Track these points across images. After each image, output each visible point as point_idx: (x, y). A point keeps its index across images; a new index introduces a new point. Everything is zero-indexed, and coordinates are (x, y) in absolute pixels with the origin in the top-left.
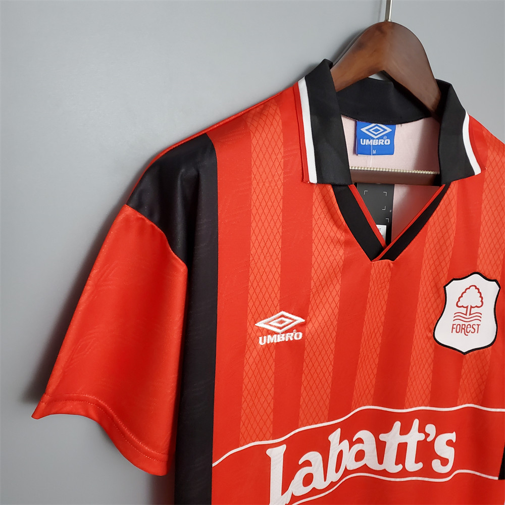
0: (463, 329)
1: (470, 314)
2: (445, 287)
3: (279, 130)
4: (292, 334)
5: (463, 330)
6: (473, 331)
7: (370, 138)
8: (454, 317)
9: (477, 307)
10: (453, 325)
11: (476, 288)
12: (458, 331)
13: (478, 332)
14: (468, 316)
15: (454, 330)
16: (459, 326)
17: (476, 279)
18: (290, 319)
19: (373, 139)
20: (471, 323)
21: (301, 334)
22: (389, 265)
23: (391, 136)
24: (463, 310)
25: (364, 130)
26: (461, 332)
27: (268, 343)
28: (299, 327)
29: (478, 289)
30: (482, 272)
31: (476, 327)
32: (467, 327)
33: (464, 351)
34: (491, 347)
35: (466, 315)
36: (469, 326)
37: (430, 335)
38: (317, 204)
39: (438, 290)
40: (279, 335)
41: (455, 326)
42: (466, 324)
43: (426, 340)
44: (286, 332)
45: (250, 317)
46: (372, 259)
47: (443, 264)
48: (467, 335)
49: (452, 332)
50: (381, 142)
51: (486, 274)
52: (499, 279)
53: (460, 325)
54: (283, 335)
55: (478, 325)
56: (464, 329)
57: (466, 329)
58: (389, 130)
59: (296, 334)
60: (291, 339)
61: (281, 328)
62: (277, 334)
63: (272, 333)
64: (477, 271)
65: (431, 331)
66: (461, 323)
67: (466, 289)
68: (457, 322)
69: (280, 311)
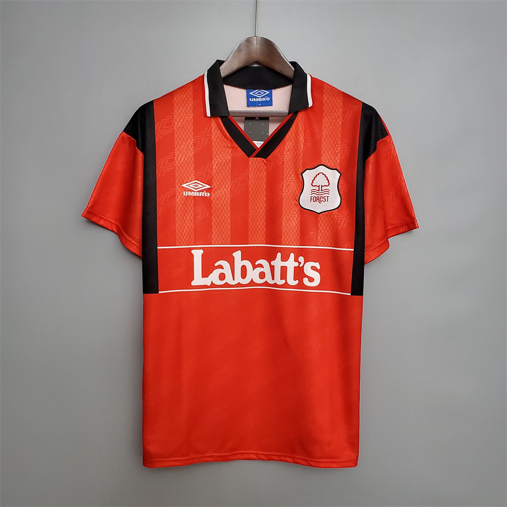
0: (318, 199)
1: (322, 191)
2: (302, 174)
3: (191, 93)
4: (203, 193)
6: (324, 200)
7: (256, 98)
8: (311, 192)
9: (325, 186)
11: (323, 174)
12: (315, 200)
13: (327, 201)
15: (312, 200)
16: (315, 198)
17: (322, 169)
18: (202, 185)
19: (258, 98)
20: (323, 196)
21: (209, 194)
22: (263, 161)
23: (270, 95)
24: (317, 188)
25: (251, 93)
26: (317, 201)
27: (189, 195)
28: (208, 190)
29: (325, 175)
30: (325, 164)
31: (326, 198)
33: (319, 212)
34: (337, 209)
35: (319, 191)
36: (321, 198)
37: (297, 203)
38: (214, 127)
39: (298, 175)
40: (195, 193)
41: (312, 198)
42: (320, 196)
43: (295, 206)
46: (249, 157)
47: (298, 160)
48: (321, 203)
50: (264, 99)
51: (329, 165)
52: (338, 168)
54: (198, 193)
55: (328, 197)
58: (268, 92)
59: (206, 193)
60: (203, 195)
61: (196, 189)
64: (322, 164)
65: (297, 201)
66: (316, 196)
67: (317, 175)
68: (314, 195)
69: (195, 180)
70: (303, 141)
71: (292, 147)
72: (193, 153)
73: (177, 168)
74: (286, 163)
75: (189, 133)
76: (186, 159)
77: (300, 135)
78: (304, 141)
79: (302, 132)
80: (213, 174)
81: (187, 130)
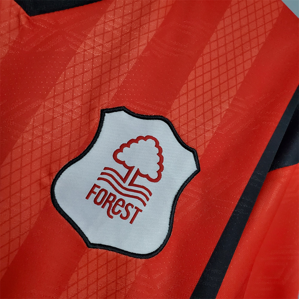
0: (109, 203)
1: (131, 184)
2: (103, 113)
5: (108, 205)
6: (125, 215)
8: (102, 174)
9: (147, 176)
10: (95, 186)
11: (157, 145)
12: (99, 200)
13: (131, 222)
14: (126, 185)
15: (93, 196)
16: (103, 193)
20: (128, 200)
22: (18, 16)
24: (123, 172)
26: (103, 207)
29: (160, 150)
30: (176, 125)
31: (132, 211)
32: (117, 204)
33: (93, 240)
34: (144, 260)
35: (124, 180)
36: (121, 203)
37: (47, 181)
39: (91, 109)
41: (97, 190)
42: (119, 196)
43: (35, 187)
48: (111, 217)
49: (87, 197)
51: (182, 132)
53: (106, 192)
55: (138, 210)
56: (111, 203)
57: (113, 204)
64: (168, 117)
65: (50, 174)
66: (110, 190)
67: (140, 138)
68: (103, 185)
70: (151, 35)
71: (117, 33)
74: (79, 59)
77: (154, 16)
78: (155, 35)
79: (162, 13)
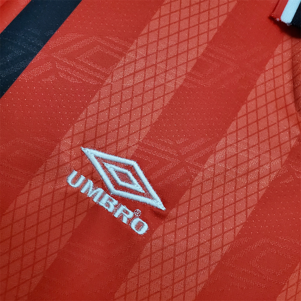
4: (131, 214)
18: (142, 185)
21: (145, 228)
27: (83, 191)
28: (149, 213)
38: (278, 60)
40: (107, 196)
44: (122, 201)
45: (79, 127)
54: (116, 202)
59: (137, 220)
60: (125, 221)
62: (107, 190)
63: (99, 183)
69: (132, 158)
72: (180, 82)
73: (105, 91)
75: (203, 28)
76: (150, 85)
80: (198, 179)
81: (204, 17)
